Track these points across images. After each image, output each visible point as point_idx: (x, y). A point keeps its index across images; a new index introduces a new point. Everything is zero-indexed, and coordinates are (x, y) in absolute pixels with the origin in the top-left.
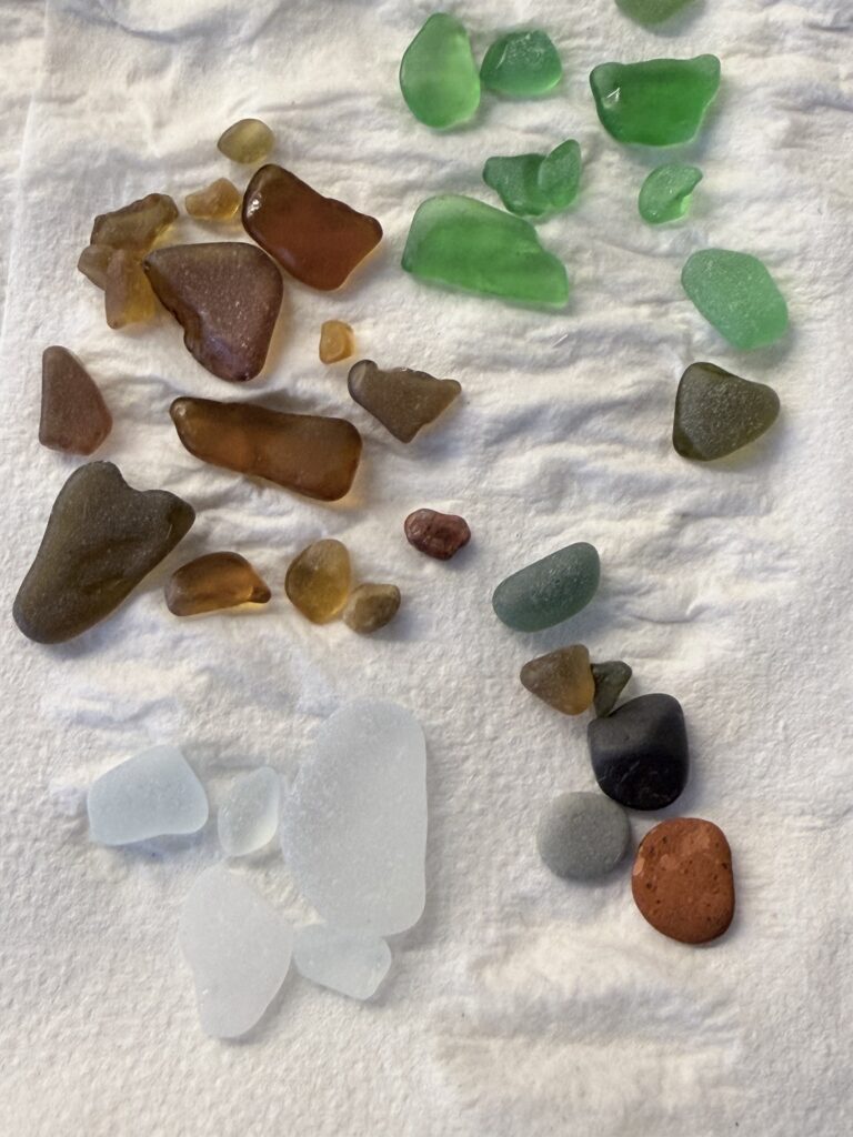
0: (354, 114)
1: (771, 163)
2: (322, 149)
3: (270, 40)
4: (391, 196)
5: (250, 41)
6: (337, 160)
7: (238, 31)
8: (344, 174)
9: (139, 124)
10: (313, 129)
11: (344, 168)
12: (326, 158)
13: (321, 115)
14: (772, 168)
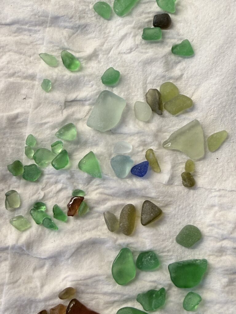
0: (98, 281)
1: (222, 293)
2: (90, 291)
3: (74, 258)
4: (110, 304)
5: (68, 259)
6: (94, 293)
7: (65, 256)
8: (96, 297)
9: (36, 287)
10: (87, 285)
11: (96, 295)
12: (91, 293)
13: (89, 281)
14: (223, 294)
